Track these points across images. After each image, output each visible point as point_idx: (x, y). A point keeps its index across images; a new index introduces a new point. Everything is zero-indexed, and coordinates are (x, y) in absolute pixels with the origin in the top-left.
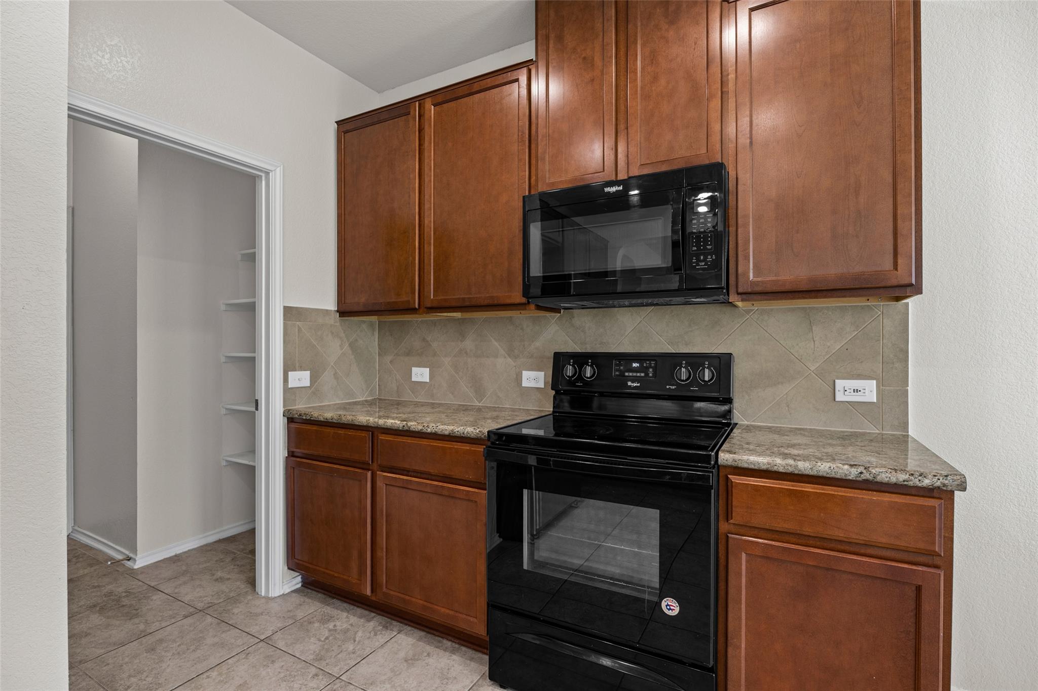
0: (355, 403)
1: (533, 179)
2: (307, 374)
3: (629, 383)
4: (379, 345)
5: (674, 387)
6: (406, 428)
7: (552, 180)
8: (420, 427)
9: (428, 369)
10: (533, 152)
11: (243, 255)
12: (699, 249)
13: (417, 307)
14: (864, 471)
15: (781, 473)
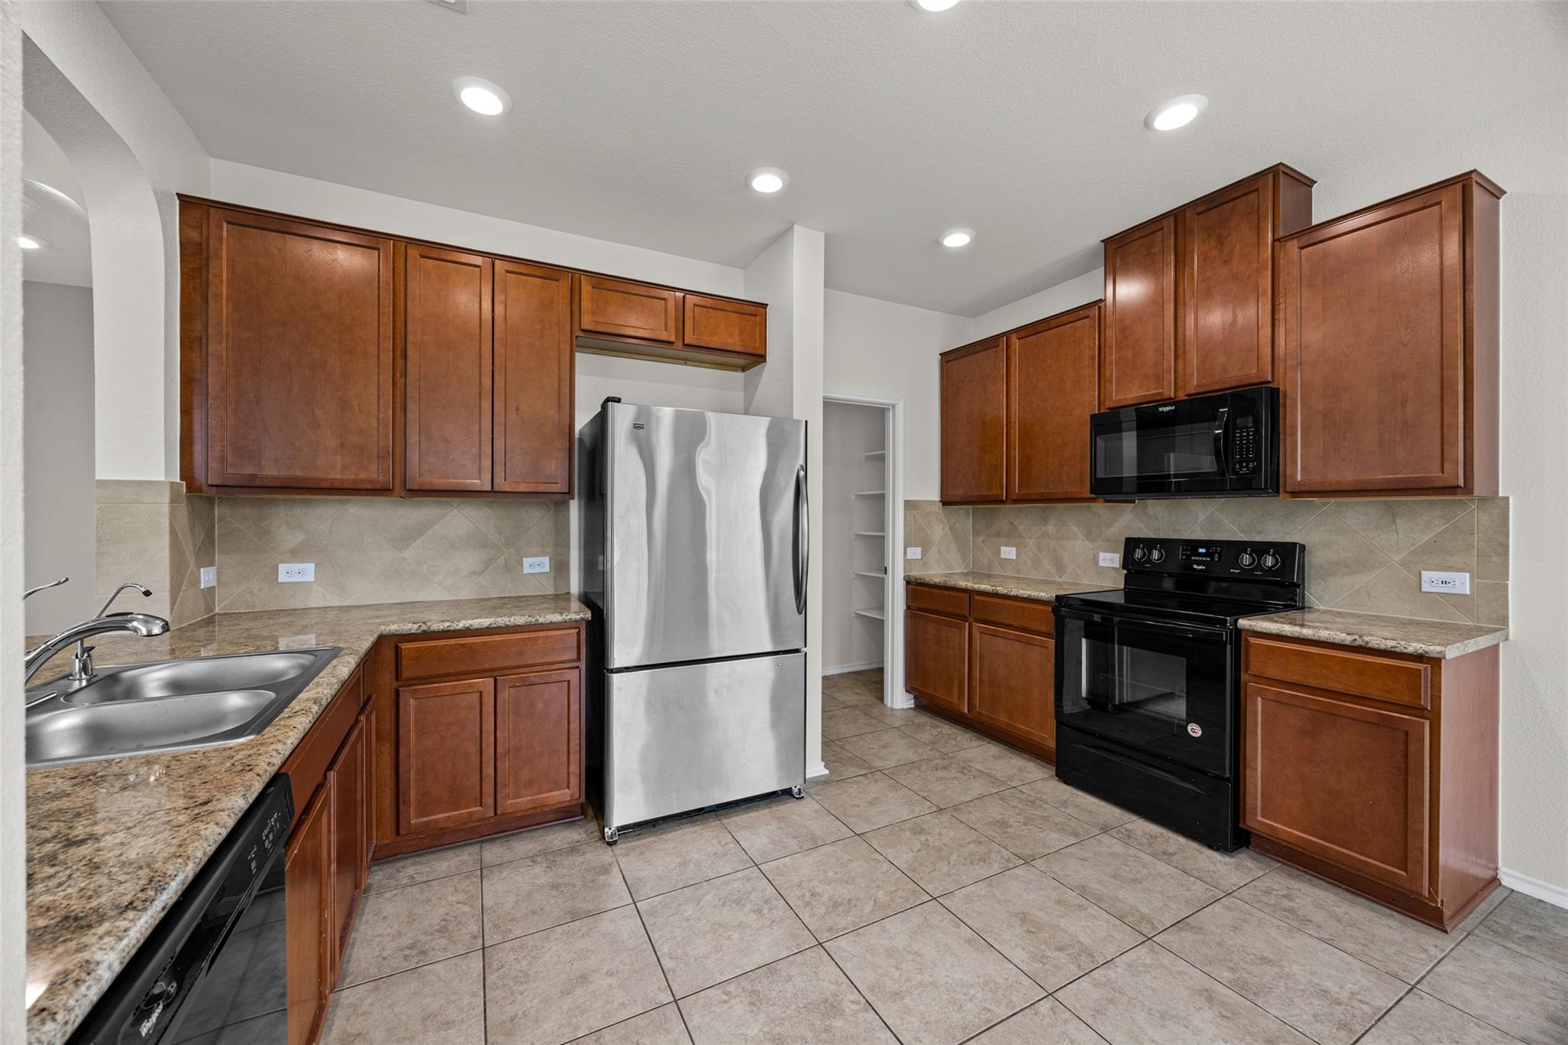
0: (954, 574)
1: (1102, 396)
2: (919, 549)
3: (1195, 566)
4: (973, 527)
5: (1238, 571)
6: (995, 591)
7: (1118, 398)
8: (1005, 591)
9: (1015, 549)
10: (1102, 374)
11: (867, 457)
12: (1241, 457)
13: (1004, 498)
14: (1358, 638)
15: (1290, 637)
